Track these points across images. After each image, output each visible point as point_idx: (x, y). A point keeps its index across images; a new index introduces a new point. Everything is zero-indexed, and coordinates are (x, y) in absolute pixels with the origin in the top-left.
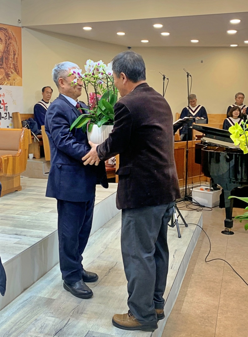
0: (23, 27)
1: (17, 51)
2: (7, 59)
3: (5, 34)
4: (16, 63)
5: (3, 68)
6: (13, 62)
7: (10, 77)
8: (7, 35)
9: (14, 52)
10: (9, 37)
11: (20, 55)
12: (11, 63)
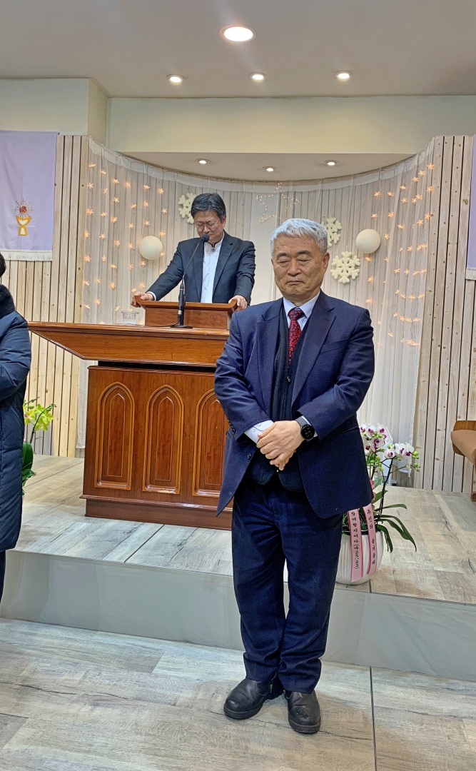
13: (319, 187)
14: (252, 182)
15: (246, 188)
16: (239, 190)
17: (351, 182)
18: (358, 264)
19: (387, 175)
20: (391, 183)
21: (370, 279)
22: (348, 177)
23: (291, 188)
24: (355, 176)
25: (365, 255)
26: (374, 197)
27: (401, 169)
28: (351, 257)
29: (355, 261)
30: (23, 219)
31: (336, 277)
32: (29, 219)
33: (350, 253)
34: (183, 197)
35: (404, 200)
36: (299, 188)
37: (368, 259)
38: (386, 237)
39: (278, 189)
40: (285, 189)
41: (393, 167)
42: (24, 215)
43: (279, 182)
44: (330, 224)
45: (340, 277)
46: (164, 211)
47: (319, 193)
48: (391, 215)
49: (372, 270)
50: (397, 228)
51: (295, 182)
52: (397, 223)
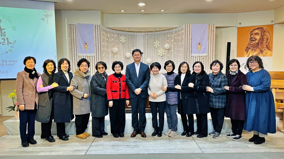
0: (275, 24)
1: (270, 38)
2: (262, 43)
3: (261, 30)
4: (268, 44)
5: (259, 48)
6: (266, 44)
7: (263, 52)
8: (263, 30)
9: (267, 38)
10: (264, 31)
11: (272, 39)
12: (265, 45)
13: (153, 33)
14: (137, 32)
15: (135, 33)
16: (134, 34)
17: (161, 32)
18: (164, 52)
19: (171, 31)
20: (172, 33)
21: (168, 55)
22: (161, 31)
23: (146, 33)
24: (162, 31)
25: (166, 50)
26: (167, 36)
27: (174, 30)
28: (162, 50)
29: (164, 51)
30: (86, 46)
31: (159, 55)
32: (88, 46)
33: (162, 49)
34: (121, 37)
35: (175, 38)
36: (148, 33)
37: (167, 51)
38: (171, 46)
39: (143, 33)
40: (145, 34)
41: (172, 29)
42: (86, 45)
43: (143, 32)
44: (157, 42)
45: (160, 55)
46: (117, 41)
47: (153, 35)
48: (172, 41)
49: (168, 53)
50: (174, 44)
51: (147, 32)
52: (174, 43)
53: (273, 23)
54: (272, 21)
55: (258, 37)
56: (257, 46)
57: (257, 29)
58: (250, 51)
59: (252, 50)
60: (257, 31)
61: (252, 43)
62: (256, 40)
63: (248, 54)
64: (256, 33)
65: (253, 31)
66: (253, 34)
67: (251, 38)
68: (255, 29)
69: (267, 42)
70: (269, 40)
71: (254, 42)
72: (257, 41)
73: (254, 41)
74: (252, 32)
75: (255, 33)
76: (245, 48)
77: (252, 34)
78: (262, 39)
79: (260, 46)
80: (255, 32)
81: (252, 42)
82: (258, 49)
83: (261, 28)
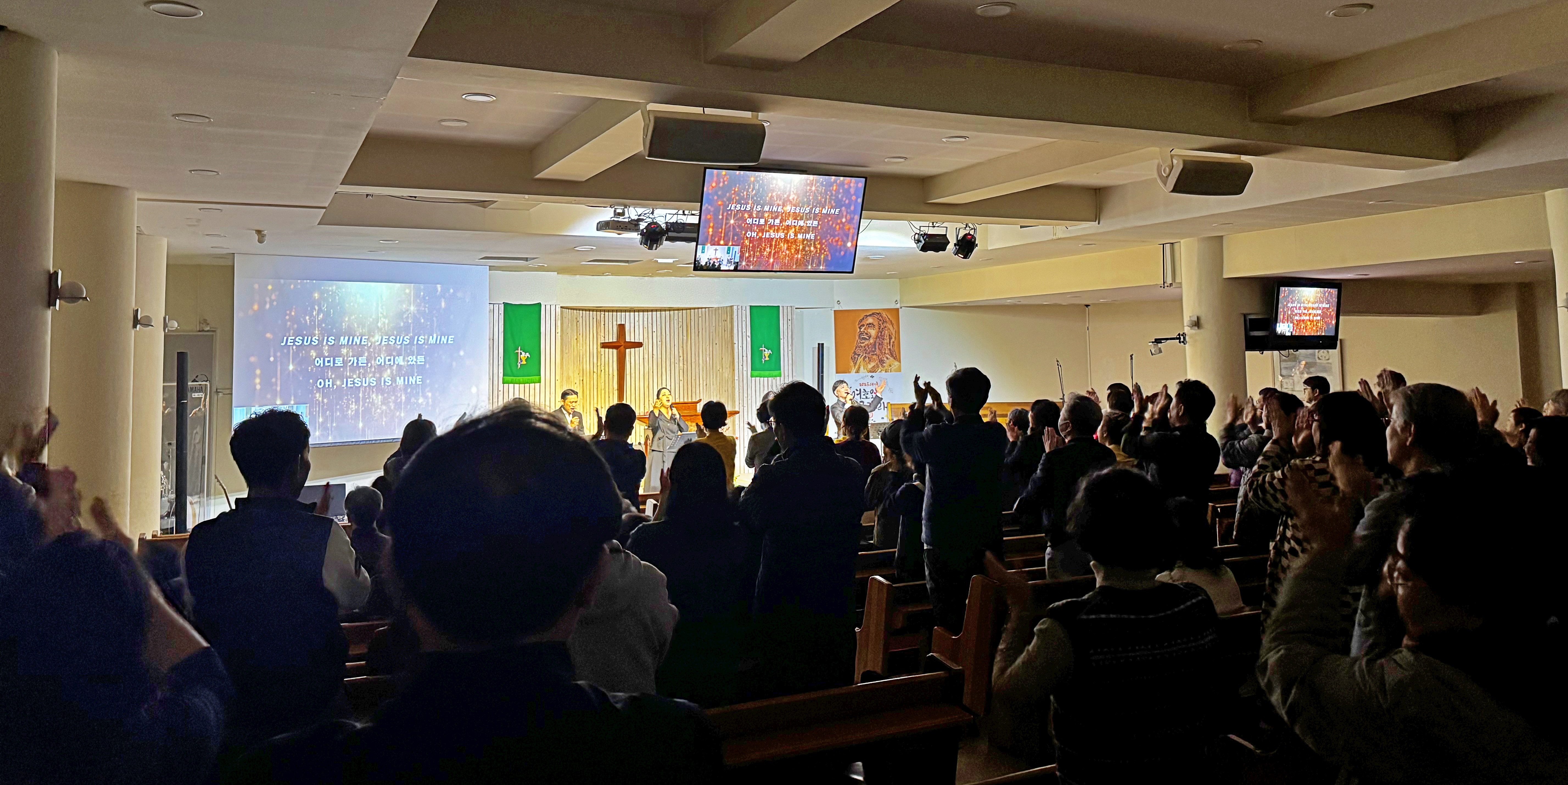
1: (894, 334)
2: (881, 344)
3: (878, 318)
4: (892, 347)
5: (876, 354)
7: (885, 363)
9: (890, 335)
10: (883, 320)
12: (886, 347)
53: (898, 306)
54: (896, 301)
55: (873, 332)
56: (873, 349)
57: (870, 315)
58: (860, 360)
59: (864, 360)
60: (870, 320)
61: (862, 345)
62: (870, 337)
63: (857, 367)
64: (870, 324)
65: (863, 318)
66: (863, 325)
67: (861, 334)
68: (867, 316)
69: (890, 343)
70: (893, 338)
71: (867, 342)
72: (872, 341)
73: (865, 339)
74: (861, 321)
75: (867, 324)
76: (851, 354)
77: (861, 326)
78: (880, 336)
79: (877, 352)
80: (868, 322)
81: (863, 341)
82: (874, 357)
83: (878, 314)
